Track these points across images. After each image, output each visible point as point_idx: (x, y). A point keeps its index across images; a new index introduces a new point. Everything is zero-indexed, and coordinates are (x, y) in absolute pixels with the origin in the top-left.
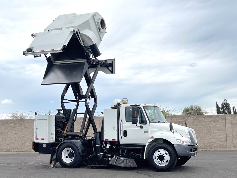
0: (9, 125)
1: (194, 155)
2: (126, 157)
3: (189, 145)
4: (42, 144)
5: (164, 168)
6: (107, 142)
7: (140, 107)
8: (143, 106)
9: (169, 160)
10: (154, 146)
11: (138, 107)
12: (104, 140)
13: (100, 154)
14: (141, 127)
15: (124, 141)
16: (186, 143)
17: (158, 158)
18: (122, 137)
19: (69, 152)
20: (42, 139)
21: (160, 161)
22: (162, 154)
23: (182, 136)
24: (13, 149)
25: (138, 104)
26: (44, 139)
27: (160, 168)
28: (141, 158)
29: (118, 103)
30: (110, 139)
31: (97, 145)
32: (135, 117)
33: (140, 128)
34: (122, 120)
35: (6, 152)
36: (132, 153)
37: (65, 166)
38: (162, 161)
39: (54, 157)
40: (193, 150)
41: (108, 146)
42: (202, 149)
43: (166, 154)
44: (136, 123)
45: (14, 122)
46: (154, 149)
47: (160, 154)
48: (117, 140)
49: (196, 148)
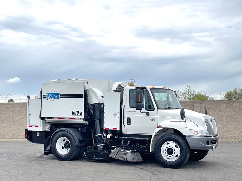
0: (14, 109)
1: (212, 148)
2: (130, 150)
3: (204, 137)
4: (36, 132)
5: (173, 164)
6: (107, 131)
7: (147, 90)
8: (151, 89)
9: (179, 154)
10: (162, 137)
11: (144, 90)
12: (104, 129)
13: (99, 145)
14: (148, 114)
15: (127, 130)
16: (201, 134)
17: (166, 151)
18: (124, 126)
19: (65, 142)
20: (36, 127)
21: (169, 155)
22: (171, 147)
23: (197, 125)
24: (19, 136)
25: (144, 86)
26: (37, 127)
27: (168, 164)
28: (146, 150)
29: (119, 85)
30: (111, 128)
31: (97, 135)
32: (140, 101)
33: (146, 116)
34: (125, 106)
35: (11, 139)
36: (137, 145)
37: (59, 158)
38: (171, 156)
39: (48, 148)
40: (210, 142)
41: (109, 136)
42: (236, 140)
43: (176, 147)
44: (141, 110)
45: (20, 106)
46: (162, 141)
47: (168, 147)
48: (119, 129)
49: (216, 140)
